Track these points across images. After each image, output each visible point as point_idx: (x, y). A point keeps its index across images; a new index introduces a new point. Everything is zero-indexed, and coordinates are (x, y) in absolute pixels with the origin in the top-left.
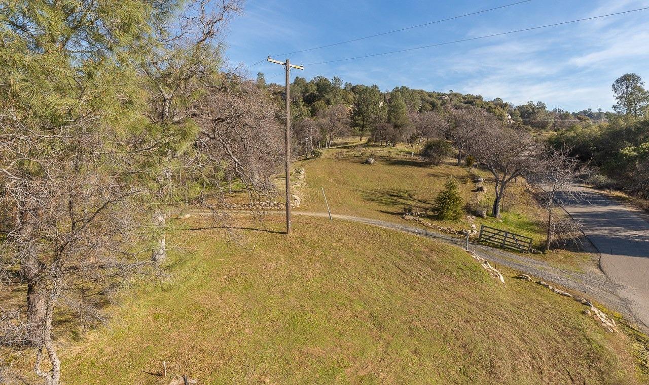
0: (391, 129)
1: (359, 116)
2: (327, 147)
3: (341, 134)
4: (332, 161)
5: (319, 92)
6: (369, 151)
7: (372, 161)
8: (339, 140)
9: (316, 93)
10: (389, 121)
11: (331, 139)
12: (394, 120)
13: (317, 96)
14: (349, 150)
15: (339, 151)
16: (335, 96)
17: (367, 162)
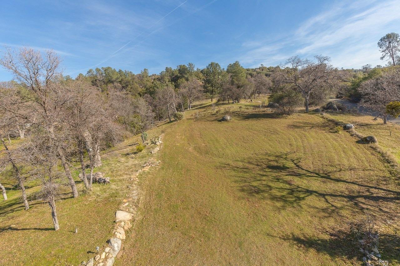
0: (235, 89)
1: (209, 84)
2: (188, 109)
3: (198, 98)
4: (192, 121)
5: (181, 74)
6: (222, 108)
7: (228, 118)
8: (197, 103)
9: (179, 75)
10: (232, 83)
11: (191, 103)
12: (237, 83)
13: (180, 76)
14: (204, 109)
15: (197, 111)
16: (191, 75)
17: (223, 120)
